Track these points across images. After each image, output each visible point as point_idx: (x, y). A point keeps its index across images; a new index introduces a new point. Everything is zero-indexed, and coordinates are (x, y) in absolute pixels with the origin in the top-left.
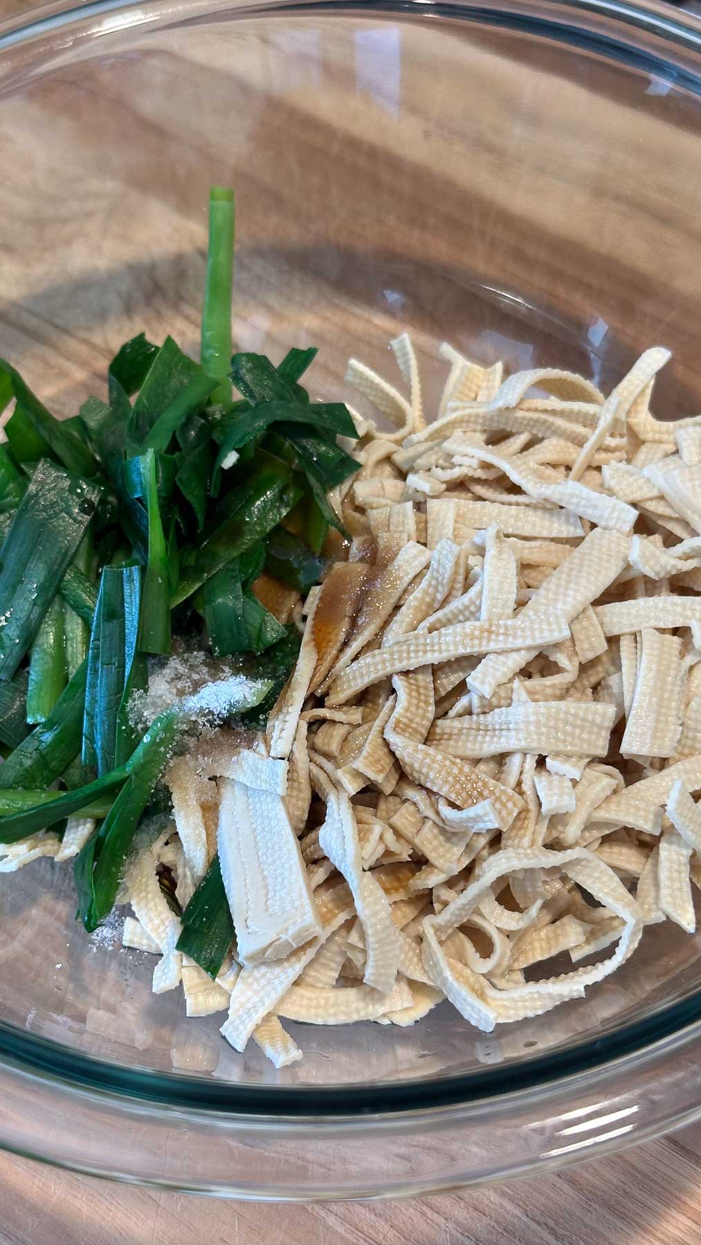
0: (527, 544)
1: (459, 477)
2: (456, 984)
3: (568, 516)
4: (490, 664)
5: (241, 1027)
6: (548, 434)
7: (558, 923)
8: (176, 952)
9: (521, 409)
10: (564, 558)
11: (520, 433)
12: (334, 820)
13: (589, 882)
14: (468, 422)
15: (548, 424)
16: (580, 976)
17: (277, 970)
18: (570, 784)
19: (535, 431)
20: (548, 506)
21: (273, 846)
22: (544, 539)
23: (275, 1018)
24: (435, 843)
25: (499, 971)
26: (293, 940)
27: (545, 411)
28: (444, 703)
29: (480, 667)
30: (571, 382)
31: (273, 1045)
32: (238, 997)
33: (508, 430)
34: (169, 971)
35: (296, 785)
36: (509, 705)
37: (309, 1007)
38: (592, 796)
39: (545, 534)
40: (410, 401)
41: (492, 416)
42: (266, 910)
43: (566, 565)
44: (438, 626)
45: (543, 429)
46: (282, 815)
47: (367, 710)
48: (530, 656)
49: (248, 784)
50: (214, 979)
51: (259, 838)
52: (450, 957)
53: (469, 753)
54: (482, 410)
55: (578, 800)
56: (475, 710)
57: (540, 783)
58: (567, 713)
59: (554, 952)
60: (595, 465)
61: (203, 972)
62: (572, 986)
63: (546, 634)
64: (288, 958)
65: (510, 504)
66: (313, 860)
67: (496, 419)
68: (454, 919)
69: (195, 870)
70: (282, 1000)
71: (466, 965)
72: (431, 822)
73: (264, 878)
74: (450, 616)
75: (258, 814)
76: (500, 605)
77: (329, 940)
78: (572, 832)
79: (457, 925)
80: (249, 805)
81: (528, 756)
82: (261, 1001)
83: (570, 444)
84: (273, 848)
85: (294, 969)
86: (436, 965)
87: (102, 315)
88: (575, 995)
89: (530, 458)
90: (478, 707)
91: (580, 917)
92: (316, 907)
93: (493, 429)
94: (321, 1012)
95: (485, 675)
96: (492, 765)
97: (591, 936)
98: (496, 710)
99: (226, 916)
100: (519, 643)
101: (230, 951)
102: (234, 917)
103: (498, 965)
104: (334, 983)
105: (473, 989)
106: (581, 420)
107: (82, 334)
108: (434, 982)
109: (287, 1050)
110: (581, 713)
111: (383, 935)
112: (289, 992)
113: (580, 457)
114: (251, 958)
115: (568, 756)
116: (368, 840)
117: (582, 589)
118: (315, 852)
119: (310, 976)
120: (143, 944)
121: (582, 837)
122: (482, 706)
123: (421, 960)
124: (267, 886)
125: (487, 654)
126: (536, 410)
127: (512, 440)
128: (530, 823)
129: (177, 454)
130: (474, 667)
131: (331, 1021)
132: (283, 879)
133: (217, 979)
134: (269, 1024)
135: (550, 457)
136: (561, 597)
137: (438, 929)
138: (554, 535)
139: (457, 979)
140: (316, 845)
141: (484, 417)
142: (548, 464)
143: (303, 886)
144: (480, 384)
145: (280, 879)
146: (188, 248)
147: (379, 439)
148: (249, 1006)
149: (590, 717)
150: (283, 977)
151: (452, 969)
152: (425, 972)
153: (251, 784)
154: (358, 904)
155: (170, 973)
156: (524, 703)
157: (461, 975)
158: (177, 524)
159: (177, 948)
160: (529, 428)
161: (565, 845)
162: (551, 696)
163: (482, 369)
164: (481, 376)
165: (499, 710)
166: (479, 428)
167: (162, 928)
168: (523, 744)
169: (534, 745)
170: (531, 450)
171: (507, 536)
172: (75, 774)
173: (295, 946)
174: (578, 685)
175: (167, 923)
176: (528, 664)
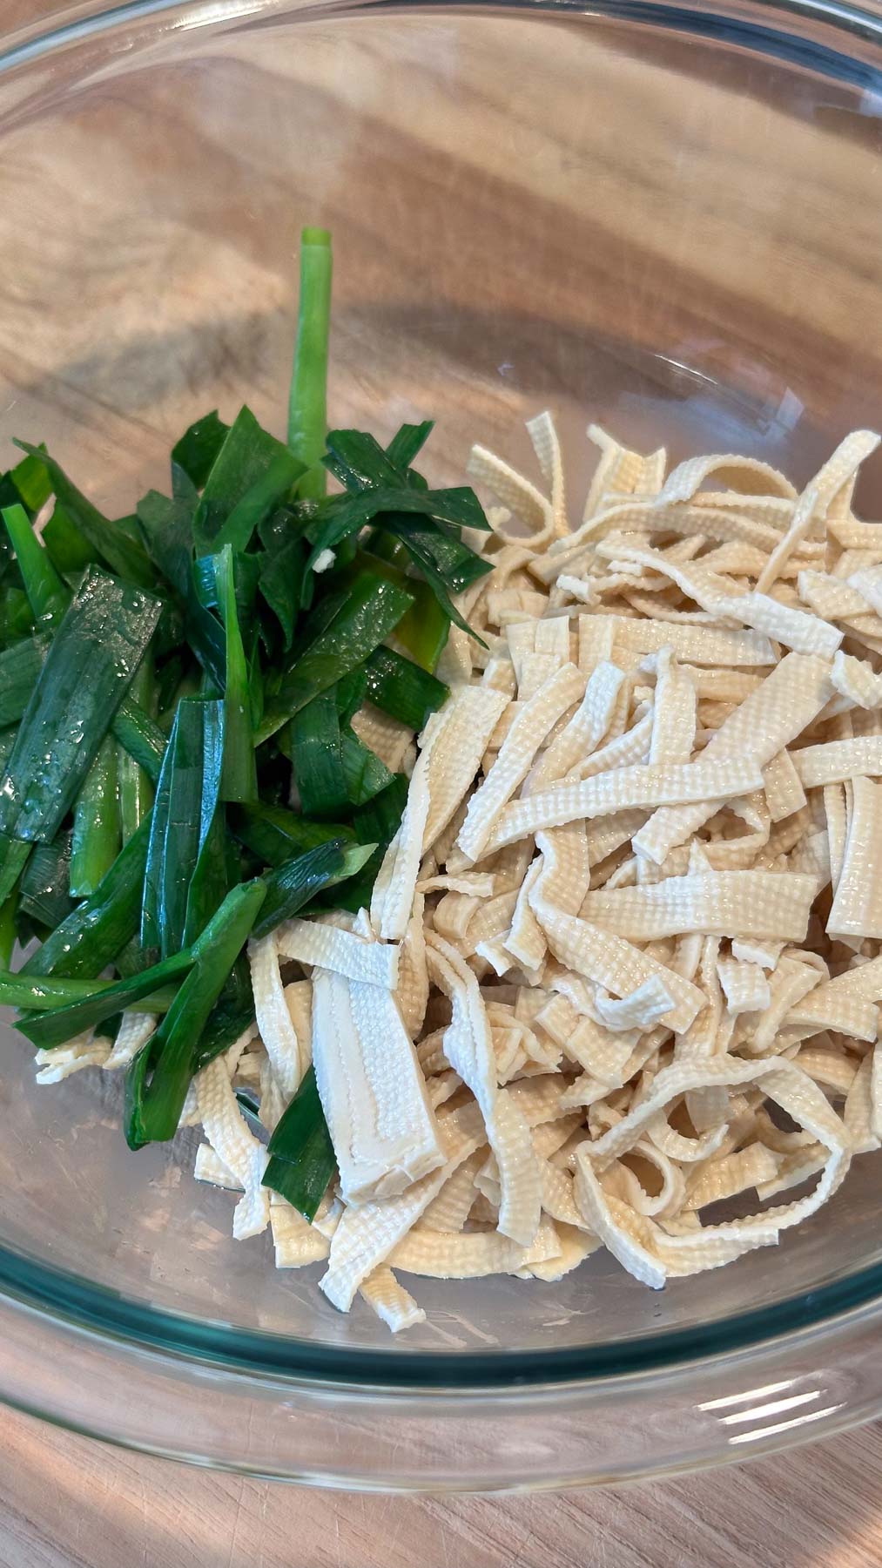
0: (707, 672)
1: (617, 588)
2: (615, 1230)
3: (755, 639)
4: (662, 820)
5: (344, 1282)
6: (728, 537)
7: (743, 1153)
8: (262, 1188)
9: (695, 506)
10: (752, 692)
11: (692, 535)
12: (462, 1022)
13: (786, 1098)
14: (628, 520)
15: (728, 525)
16: (771, 1218)
17: (390, 1210)
18: (762, 974)
19: (711, 533)
20: (731, 625)
21: (383, 1054)
22: (725, 667)
23: (388, 1270)
24: (594, 1047)
25: (670, 1213)
26: (411, 1171)
27: (725, 508)
28: (600, 871)
29: (648, 825)
30: (757, 472)
31: (387, 1303)
32: (340, 1243)
33: (678, 531)
34: (255, 1210)
35: (409, 974)
36: (684, 874)
37: (429, 1258)
38: (790, 990)
39: (727, 661)
40: (550, 498)
41: (658, 513)
42: (376, 1134)
43: (753, 700)
44: (593, 771)
45: (722, 530)
46: (394, 1014)
47: (501, 879)
48: (713, 810)
49: (349, 976)
50: (310, 1222)
51: (364, 1044)
52: (609, 1194)
53: (634, 934)
54: (647, 506)
55: (772, 995)
56: (642, 879)
57: (725, 972)
58: (759, 885)
59: (738, 1189)
60: (786, 577)
61: (297, 1213)
62: (763, 1230)
63: (734, 782)
64: (403, 1197)
65: (682, 623)
66: (435, 1071)
67: (662, 516)
68: (615, 1148)
69: (284, 1085)
70: (397, 1248)
71: (629, 1203)
72: (588, 1022)
73: (373, 1094)
74: (609, 759)
75: (363, 1012)
76: (674, 747)
77: (456, 1173)
78: (763, 1036)
79: (619, 1155)
80: (351, 1001)
81: (710, 939)
82: (370, 1248)
83: (756, 550)
84: (383, 1057)
85: (412, 1209)
86: (592, 1204)
87: (159, 391)
88: (767, 1242)
89: (707, 565)
90: (646, 876)
91: (770, 1146)
92: (438, 1131)
93: (659, 529)
94: (445, 1262)
95: (656, 834)
96: (663, 950)
97: (784, 1169)
98: (668, 879)
99: (324, 1141)
100: (699, 794)
101: (331, 1187)
102: (335, 1143)
103: (670, 1205)
104: (461, 1227)
105: (637, 1235)
106: (770, 519)
107: (134, 414)
108: (589, 1225)
109: (405, 1310)
110: (776, 886)
111: (521, 1171)
112: (406, 1239)
113: (768, 566)
114: (358, 1195)
115: (759, 940)
116: (505, 1048)
117: (776, 727)
118: (438, 1060)
119: (431, 1218)
120: (220, 1178)
121: (776, 1042)
122: (651, 874)
123: (573, 1197)
124: (376, 1103)
125: (658, 807)
126: (714, 506)
127: (682, 543)
128: (712, 1023)
129: (259, 554)
130: (639, 825)
131: (458, 1274)
132: (396, 1097)
133: (314, 1223)
134: (381, 1277)
135: (732, 565)
136: (749, 736)
137: (595, 1160)
138: (739, 663)
139: (617, 1223)
140: (440, 1054)
141: (648, 515)
142: (728, 573)
143: (422, 1104)
144: (638, 475)
145: (392, 1095)
146: (266, 306)
147: (512, 545)
148: (354, 1254)
149: (786, 891)
150: (398, 1219)
151: (612, 1210)
152: (579, 1212)
153: (354, 976)
154: (490, 1130)
155: (255, 1214)
156: (705, 872)
157: (624, 1217)
158: (261, 643)
159: (264, 1182)
160: (704, 529)
161: (755, 1052)
162: (737, 864)
163: (641, 458)
164: (640, 467)
165: (672, 879)
166: (641, 527)
167: (242, 1160)
168: (704, 924)
169: (718, 924)
170: (707, 556)
171: (681, 663)
172: (131, 960)
173: (413, 1180)
174: (769, 850)
175: (249, 1152)
176: (709, 821)
